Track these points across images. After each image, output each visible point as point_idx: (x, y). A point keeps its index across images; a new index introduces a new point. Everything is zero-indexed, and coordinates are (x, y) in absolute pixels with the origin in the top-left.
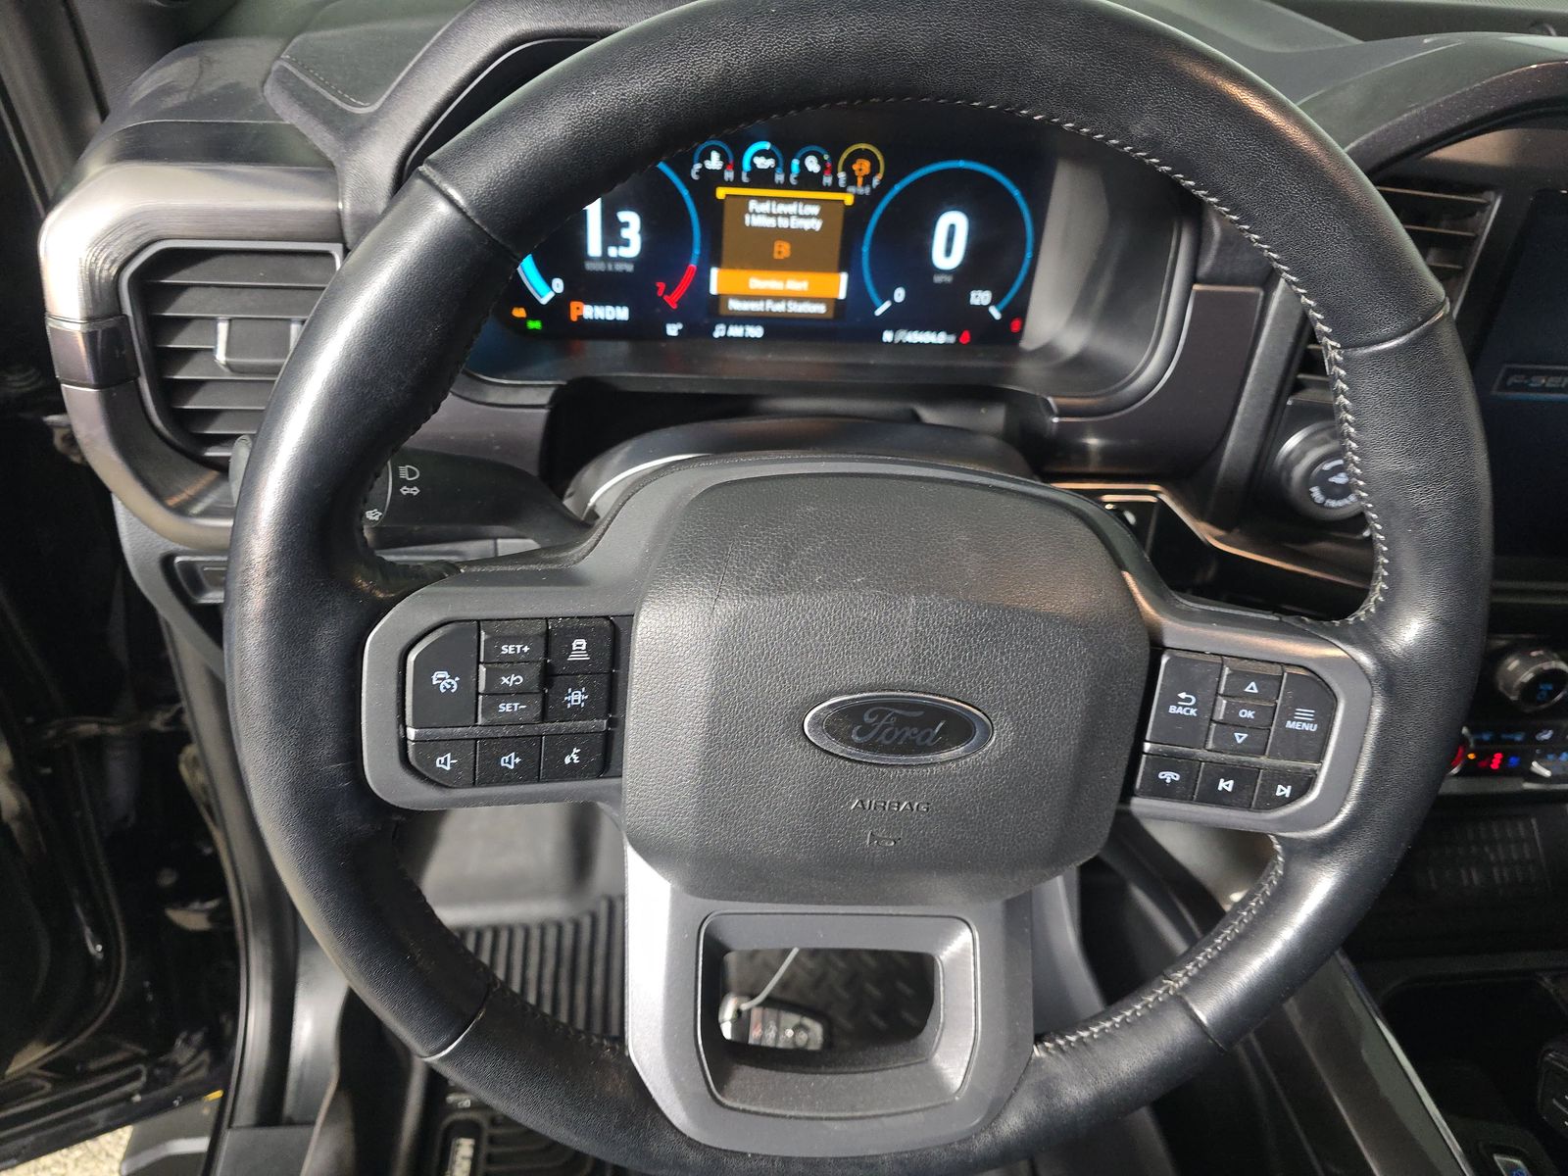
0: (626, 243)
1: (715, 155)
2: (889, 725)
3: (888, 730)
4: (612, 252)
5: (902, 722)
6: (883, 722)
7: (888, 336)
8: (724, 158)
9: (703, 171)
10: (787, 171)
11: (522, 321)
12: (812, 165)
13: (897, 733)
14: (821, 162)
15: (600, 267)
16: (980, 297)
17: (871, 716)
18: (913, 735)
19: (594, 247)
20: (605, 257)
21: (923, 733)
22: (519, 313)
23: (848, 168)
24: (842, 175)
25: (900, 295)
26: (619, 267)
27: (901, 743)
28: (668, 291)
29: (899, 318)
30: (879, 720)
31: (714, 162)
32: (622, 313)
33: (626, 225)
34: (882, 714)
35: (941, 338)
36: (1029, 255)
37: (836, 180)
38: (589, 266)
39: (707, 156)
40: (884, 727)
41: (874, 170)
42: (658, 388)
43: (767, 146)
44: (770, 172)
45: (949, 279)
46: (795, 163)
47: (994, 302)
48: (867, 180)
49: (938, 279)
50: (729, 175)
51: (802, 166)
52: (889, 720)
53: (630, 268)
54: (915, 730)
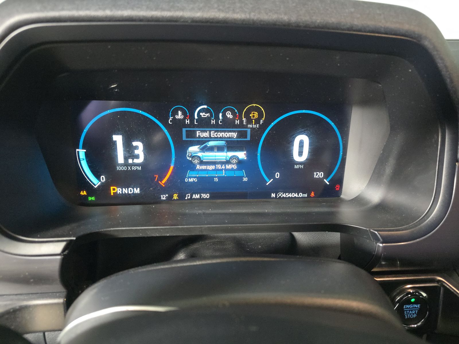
0: (137, 157)
1: (180, 113)
4: (130, 161)
7: (273, 195)
8: (184, 113)
9: (174, 119)
10: (217, 118)
11: (86, 197)
12: (229, 115)
14: (233, 113)
15: (124, 168)
16: (319, 175)
19: (121, 159)
20: (126, 164)
22: (84, 193)
23: (247, 115)
24: (244, 119)
25: (277, 175)
26: (134, 168)
28: (161, 178)
29: (277, 187)
31: (180, 116)
32: (137, 191)
33: (136, 148)
36: (341, 153)
37: (241, 121)
38: (118, 168)
39: (175, 113)
41: (261, 115)
42: (141, 235)
43: (205, 107)
44: (209, 119)
45: (302, 167)
46: (221, 115)
47: (326, 177)
48: (257, 121)
49: (296, 167)
50: (188, 122)
51: (224, 115)
53: (139, 168)
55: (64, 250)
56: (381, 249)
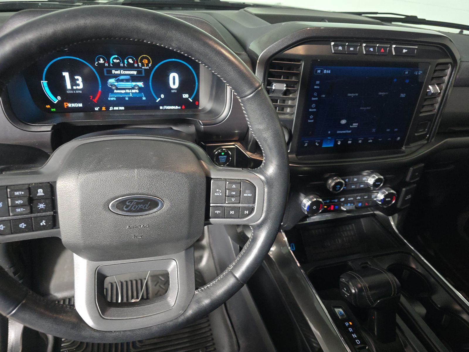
0: (78, 85)
1: (101, 59)
2: (134, 205)
3: (134, 206)
4: (75, 88)
5: (138, 203)
6: (132, 204)
7: (161, 108)
8: (104, 60)
9: (99, 64)
10: (124, 63)
11: (49, 109)
12: (131, 61)
13: (137, 207)
14: (133, 60)
15: (72, 92)
16: (186, 96)
17: (129, 203)
18: (141, 207)
19: (69, 86)
20: (72, 89)
21: (144, 206)
22: (48, 106)
23: (141, 62)
24: (140, 64)
25: (162, 96)
26: (77, 92)
27: (138, 209)
28: (94, 98)
29: (163, 102)
30: (131, 204)
31: (102, 61)
32: (81, 105)
33: (78, 80)
34: (132, 202)
35: (177, 107)
36: (197, 84)
37: (138, 65)
38: (68, 92)
39: (99, 60)
40: (133, 205)
41: (149, 62)
43: (117, 56)
44: (119, 63)
45: (176, 91)
46: (126, 61)
47: (190, 97)
48: (147, 65)
49: (173, 91)
50: (106, 65)
51: (128, 61)
52: (134, 203)
53: (81, 92)
54: (142, 205)
55: (52, 129)
56: (203, 129)
